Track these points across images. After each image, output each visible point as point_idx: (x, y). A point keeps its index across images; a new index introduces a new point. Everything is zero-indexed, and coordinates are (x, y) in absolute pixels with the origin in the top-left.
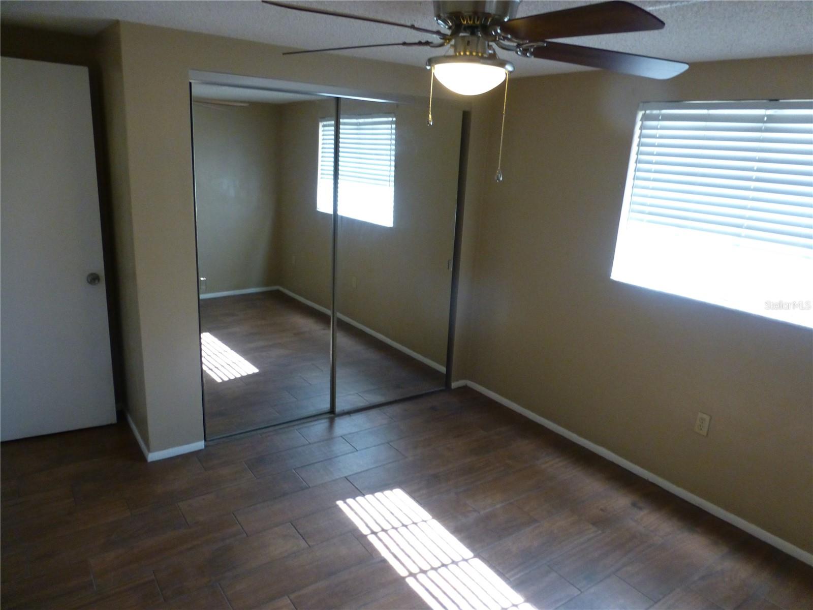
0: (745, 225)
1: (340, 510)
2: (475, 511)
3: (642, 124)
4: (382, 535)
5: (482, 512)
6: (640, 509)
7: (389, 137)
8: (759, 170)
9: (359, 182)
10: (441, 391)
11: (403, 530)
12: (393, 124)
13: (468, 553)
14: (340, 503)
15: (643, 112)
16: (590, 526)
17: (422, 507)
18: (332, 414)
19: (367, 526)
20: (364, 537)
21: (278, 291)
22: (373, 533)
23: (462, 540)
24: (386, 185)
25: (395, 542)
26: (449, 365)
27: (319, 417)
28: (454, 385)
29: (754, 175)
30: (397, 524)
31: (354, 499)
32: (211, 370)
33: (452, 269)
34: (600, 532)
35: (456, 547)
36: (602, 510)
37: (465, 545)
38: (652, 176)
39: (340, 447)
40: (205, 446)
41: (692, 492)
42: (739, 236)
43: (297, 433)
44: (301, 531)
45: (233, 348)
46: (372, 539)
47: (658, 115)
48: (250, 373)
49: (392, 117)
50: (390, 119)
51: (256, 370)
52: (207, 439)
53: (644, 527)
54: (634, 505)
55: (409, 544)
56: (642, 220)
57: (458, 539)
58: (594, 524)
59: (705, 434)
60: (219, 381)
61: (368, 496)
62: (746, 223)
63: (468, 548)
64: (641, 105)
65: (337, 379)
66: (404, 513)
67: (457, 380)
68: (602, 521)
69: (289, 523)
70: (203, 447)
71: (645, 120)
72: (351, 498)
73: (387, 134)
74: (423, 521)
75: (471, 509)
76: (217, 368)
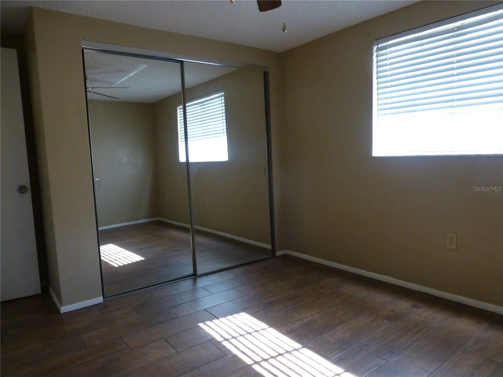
0: (456, 99)
1: (201, 329)
2: (300, 320)
3: (377, 54)
4: (233, 341)
5: (306, 321)
6: (419, 308)
7: (221, 105)
8: (458, 62)
9: (205, 138)
10: (269, 258)
11: (248, 336)
12: (222, 97)
13: (298, 346)
14: (201, 325)
15: (377, 46)
16: (386, 321)
17: (261, 321)
18: (195, 276)
19: (221, 336)
20: (220, 343)
21: (159, 220)
22: (226, 340)
23: (292, 338)
24: (222, 136)
25: (242, 344)
26: (273, 244)
27: (187, 278)
28: (278, 254)
29: (455, 65)
30: (243, 333)
31: (211, 321)
32: (112, 261)
33: (267, 174)
34: (393, 324)
35: (288, 343)
36: (392, 311)
37: (295, 341)
38: (389, 84)
39: (201, 293)
40: (103, 301)
41: (454, 293)
42: (453, 107)
43: (170, 288)
44: (172, 344)
45: (127, 249)
46: (225, 343)
47: (387, 45)
48: (138, 260)
49: (221, 93)
50: (220, 94)
51: (143, 259)
52: (105, 296)
53: (424, 318)
54: (414, 306)
55: (253, 344)
56: (387, 114)
57: (290, 338)
58: (387, 319)
59: (455, 248)
60: (117, 266)
61: (221, 319)
62: (456, 97)
63: (297, 342)
64: (375, 42)
65: (197, 258)
66: (248, 326)
67: (280, 251)
68: (394, 317)
69: (163, 340)
70: (102, 301)
71: (379, 51)
72: (210, 321)
73: (220, 104)
74: (263, 329)
75: (296, 319)
76: (116, 260)
